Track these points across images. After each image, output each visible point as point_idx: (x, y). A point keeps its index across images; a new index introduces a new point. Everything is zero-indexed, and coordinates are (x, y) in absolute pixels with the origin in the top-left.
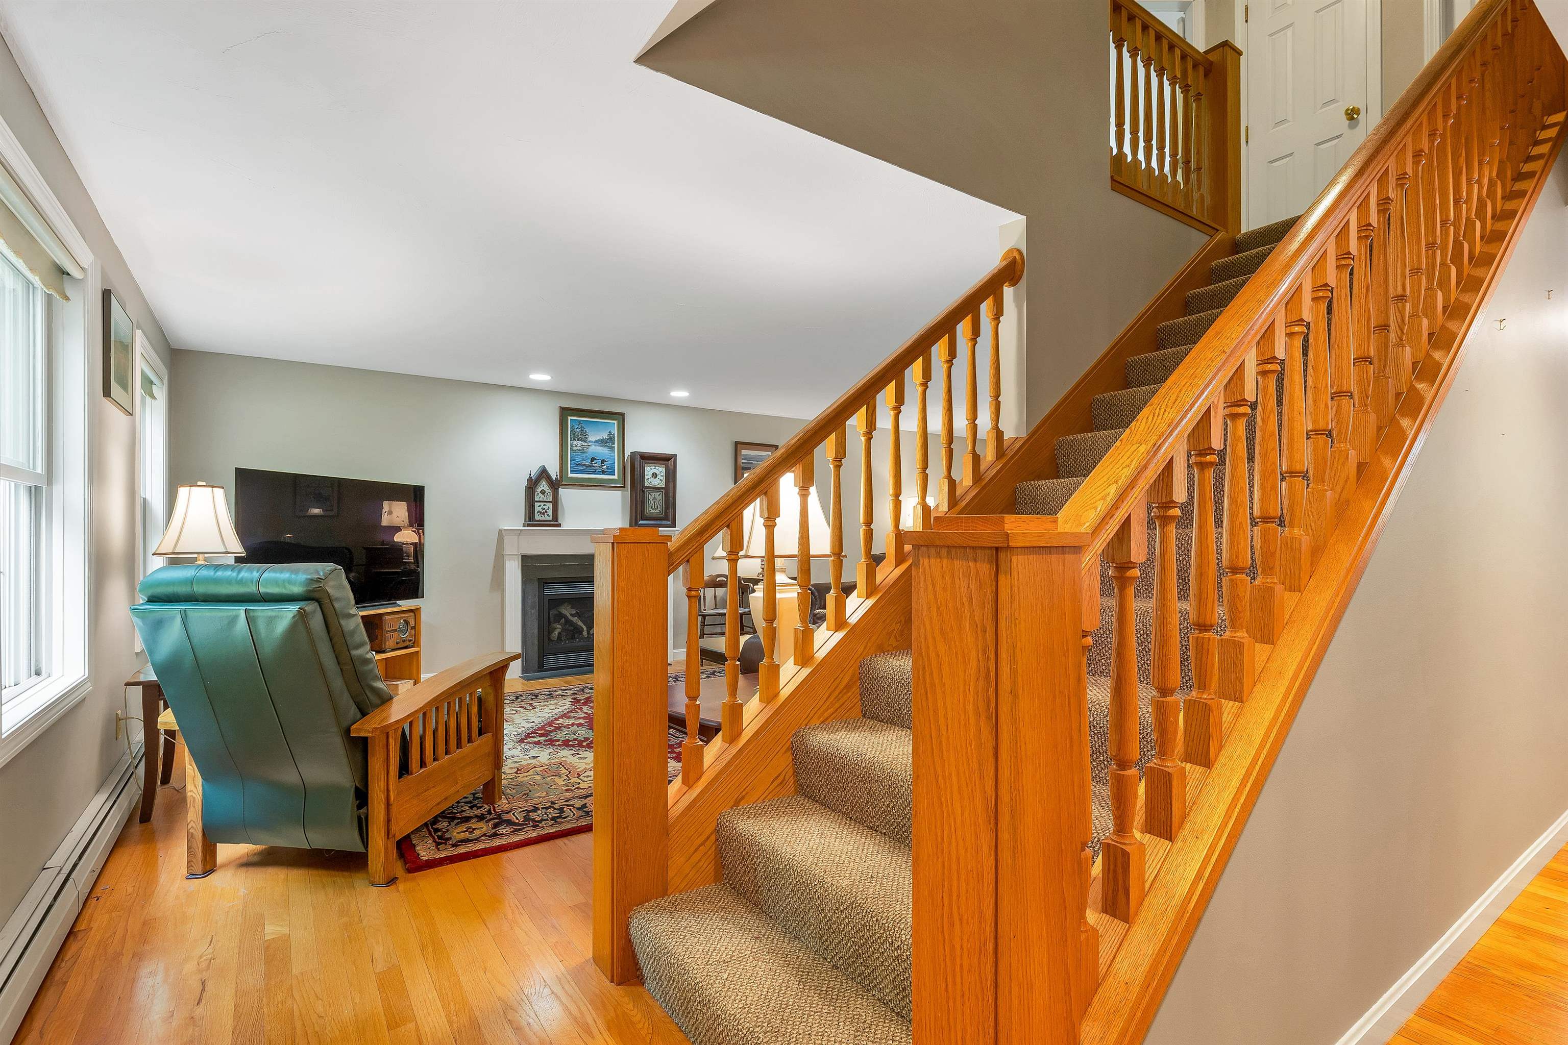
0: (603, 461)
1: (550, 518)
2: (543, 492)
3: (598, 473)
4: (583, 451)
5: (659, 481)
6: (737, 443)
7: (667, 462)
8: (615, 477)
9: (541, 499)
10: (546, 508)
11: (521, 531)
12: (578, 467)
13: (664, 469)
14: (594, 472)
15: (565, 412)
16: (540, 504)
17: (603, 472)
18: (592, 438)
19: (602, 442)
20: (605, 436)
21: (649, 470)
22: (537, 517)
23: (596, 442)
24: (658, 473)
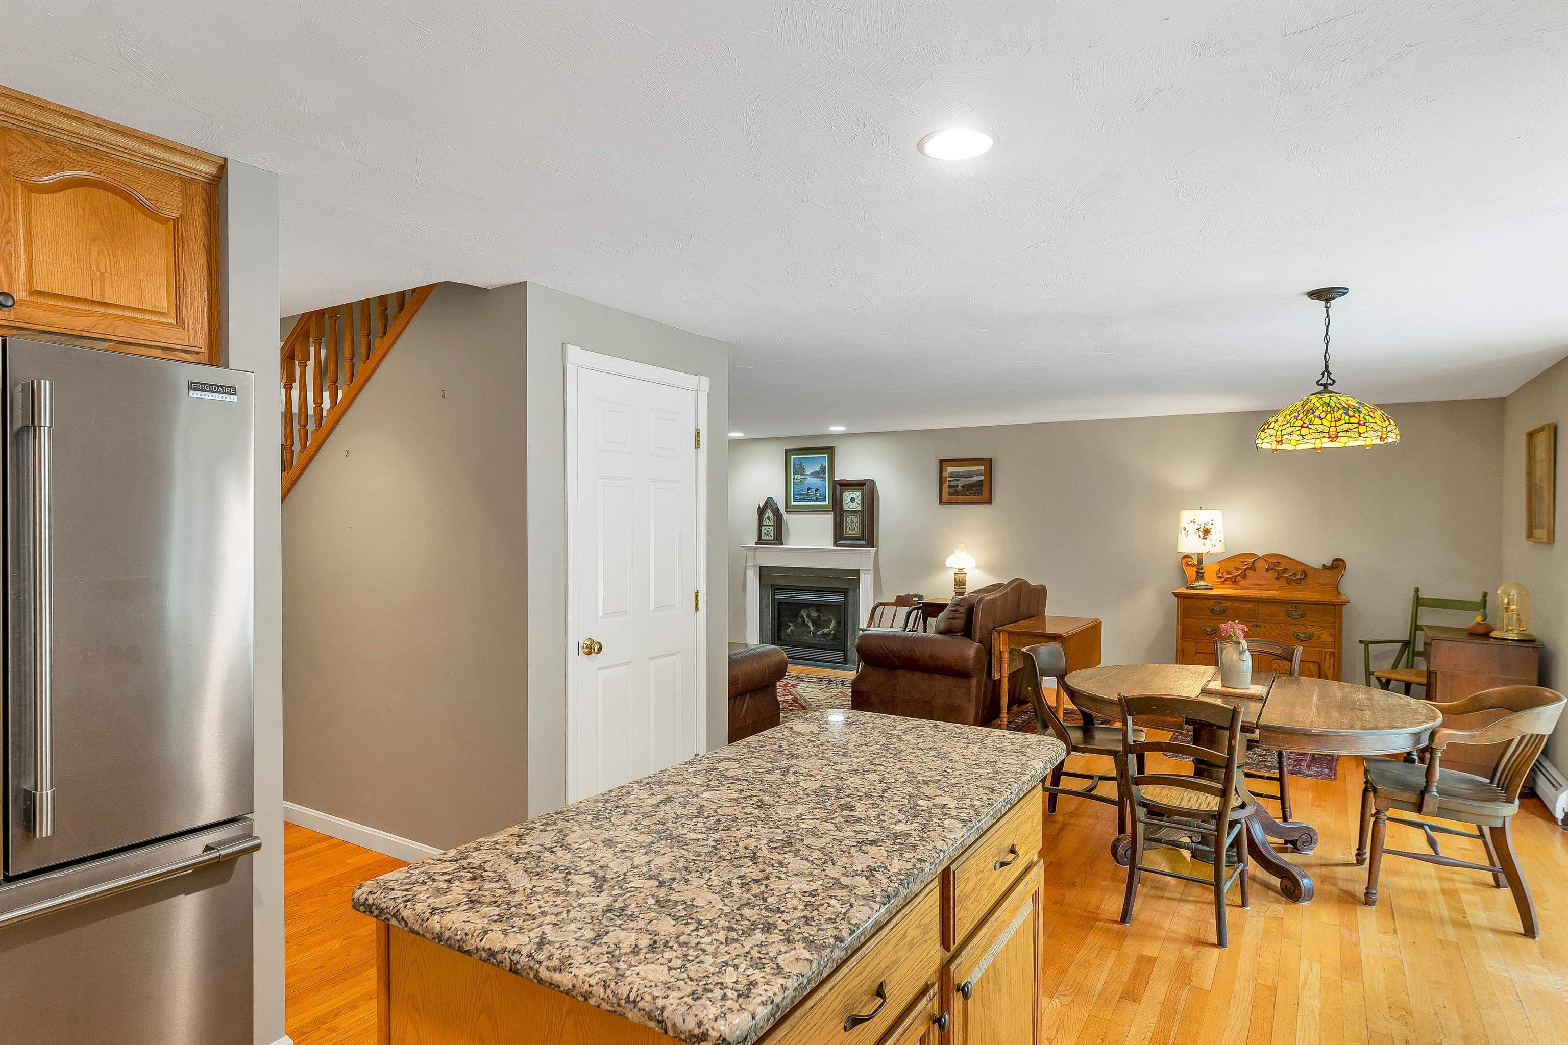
0: (817, 490)
1: (772, 539)
2: (769, 518)
3: (813, 500)
4: (802, 483)
5: (857, 505)
6: (942, 461)
7: (862, 487)
8: (826, 503)
9: (767, 524)
10: (769, 530)
11: (755, 548)
12: (800, 497)
13: (860, 493)
14: (810, 500)
15: (788, 453)
16: (765, 527)
17: (817, 499)
18: (808, 472)
19: (816, 474)
20: (818, 469)
21: (847, 495)
22: (764, 538)
23: (811, 474)
24: (855, 497)
